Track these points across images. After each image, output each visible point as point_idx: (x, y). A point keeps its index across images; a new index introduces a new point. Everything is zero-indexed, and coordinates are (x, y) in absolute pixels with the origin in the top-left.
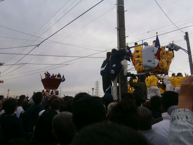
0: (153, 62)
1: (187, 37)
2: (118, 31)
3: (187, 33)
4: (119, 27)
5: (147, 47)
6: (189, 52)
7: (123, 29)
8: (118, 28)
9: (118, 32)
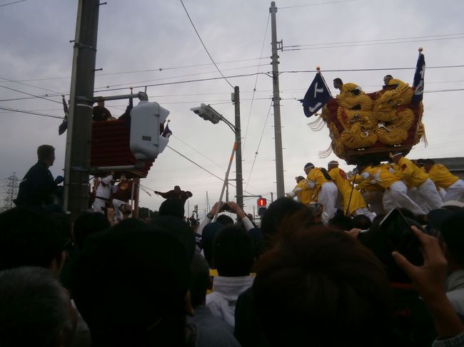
0: (154, 141)
1: (236, 98)
2: (77, 49)
3: (237, 89)
4: (80, 41)
5: (144, 104)
6: (237, 130)
7: (91, 47)
8: (77, 42)
9: (77, 54)
